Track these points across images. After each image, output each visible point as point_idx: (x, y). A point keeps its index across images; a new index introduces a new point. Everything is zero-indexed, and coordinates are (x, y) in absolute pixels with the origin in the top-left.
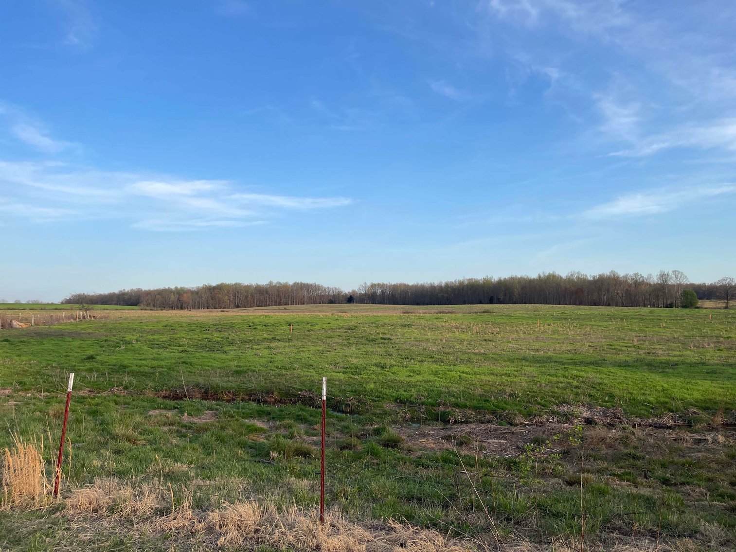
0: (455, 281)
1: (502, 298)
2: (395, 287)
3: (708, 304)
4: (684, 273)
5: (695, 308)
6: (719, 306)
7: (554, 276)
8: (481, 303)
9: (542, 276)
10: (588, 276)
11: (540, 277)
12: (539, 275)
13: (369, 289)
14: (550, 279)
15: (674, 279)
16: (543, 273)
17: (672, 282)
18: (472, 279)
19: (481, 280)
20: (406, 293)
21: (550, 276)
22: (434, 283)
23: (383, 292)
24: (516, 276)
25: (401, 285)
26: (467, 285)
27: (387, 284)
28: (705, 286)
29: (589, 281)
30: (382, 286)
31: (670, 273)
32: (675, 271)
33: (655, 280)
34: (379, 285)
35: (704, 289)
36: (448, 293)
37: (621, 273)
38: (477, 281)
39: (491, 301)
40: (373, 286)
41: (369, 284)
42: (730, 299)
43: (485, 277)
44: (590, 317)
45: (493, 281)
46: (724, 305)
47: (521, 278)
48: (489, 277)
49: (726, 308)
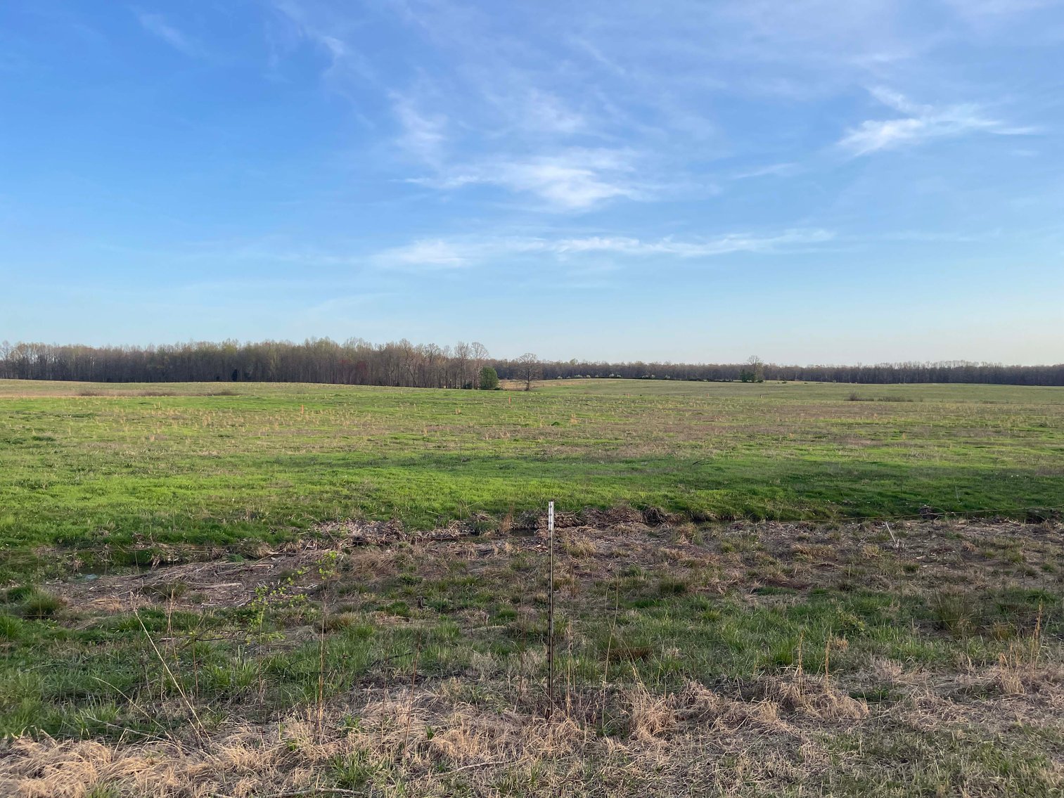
0: (177, 345)
1: (251, 373)
2: (65, 352)
3: (508, 384)
4: (485, 347)
5: (496, 389)
6: (520, 387)
7: (327, 344)
8: (218, 379)
9: (311, 343)
10: (373, 345)
11: (307, 344)
12: (307, 340)
13: (13, 352)
14: (322, 346)
15: (474, 352)
16: (313, 338)
17: (471, 357)
18: (204, 343)
19: (219, 345)
20: (88, 362)
21: (321, 342)
22: (139, 347)
23: (42, 359)
24: (273, 341)
25: (77, 347)
26: (196, 353)
27: (49, 346)
28: (507, 363)
29: (375, 353)
30: (39, 348)
31: (470, 345)
32: (475, 343)
33: (453, 354)
34: (33, 346)
35: (505, 366)
36: (163, 364)
37: (414, 343)
38: (212, 347)
39: (235, 378)
40: (21, 348)
41: (13, 344)
42: (532, 379)
43: (225, 341)
44: (373, 401)
45: (237, 346)
46: (525, 387)
47: (280, 344)
48: (231, 340)
49: (527, 390)
